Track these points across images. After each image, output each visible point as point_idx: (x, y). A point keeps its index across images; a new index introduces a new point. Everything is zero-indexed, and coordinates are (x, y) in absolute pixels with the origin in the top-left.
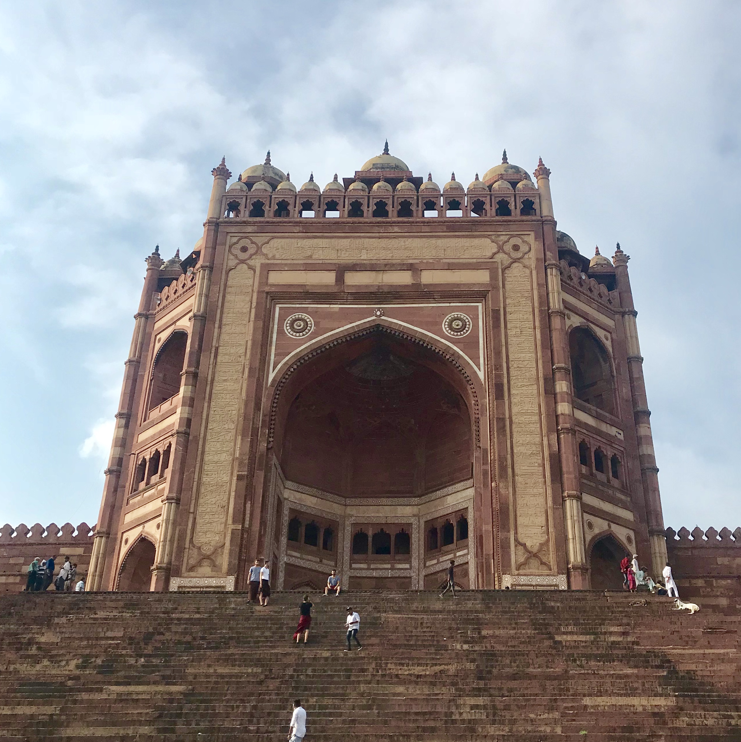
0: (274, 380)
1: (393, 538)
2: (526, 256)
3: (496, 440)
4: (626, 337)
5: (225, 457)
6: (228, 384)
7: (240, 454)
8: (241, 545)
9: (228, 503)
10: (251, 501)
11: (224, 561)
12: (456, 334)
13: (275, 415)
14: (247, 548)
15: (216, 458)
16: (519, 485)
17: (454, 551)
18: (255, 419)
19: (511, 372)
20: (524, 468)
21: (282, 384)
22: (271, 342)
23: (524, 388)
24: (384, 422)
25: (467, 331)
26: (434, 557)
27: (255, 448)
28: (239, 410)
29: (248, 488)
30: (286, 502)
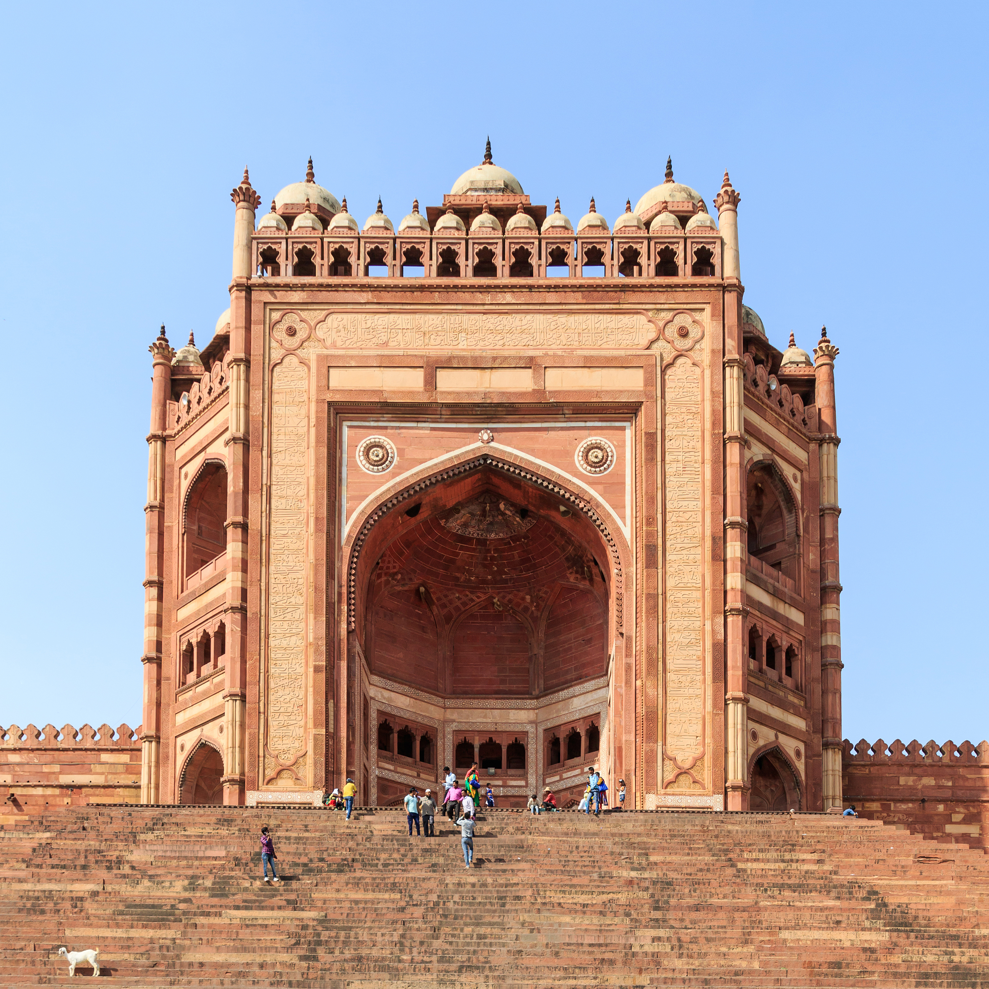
0: (349, 536)
1: (504, 750)
2: (698, 346)
3: (644, 624)
4: (821, 478)
5: (296, 642)
6: (289, 540)
7: (315, 639)
8: (327, 754)
9: (306, 702)
10: (334, 699)
11: (308, 772)
12: (593, 470)
13: (354, 586)
14: (334, 757)
15: (285, 643)
16: (671, 684)
17: (581, 765)
18: (329, 591)
19: (668, 529)
20: (678, 662)
21: (360, 542)
22: (340, 480)
23: (685, 552)
24: (490, 598)
25: (609, 466)
26: (556, 773)
27: (333, 630)
28: (307, 578)
29: (328, 683)
30: (372, 701)
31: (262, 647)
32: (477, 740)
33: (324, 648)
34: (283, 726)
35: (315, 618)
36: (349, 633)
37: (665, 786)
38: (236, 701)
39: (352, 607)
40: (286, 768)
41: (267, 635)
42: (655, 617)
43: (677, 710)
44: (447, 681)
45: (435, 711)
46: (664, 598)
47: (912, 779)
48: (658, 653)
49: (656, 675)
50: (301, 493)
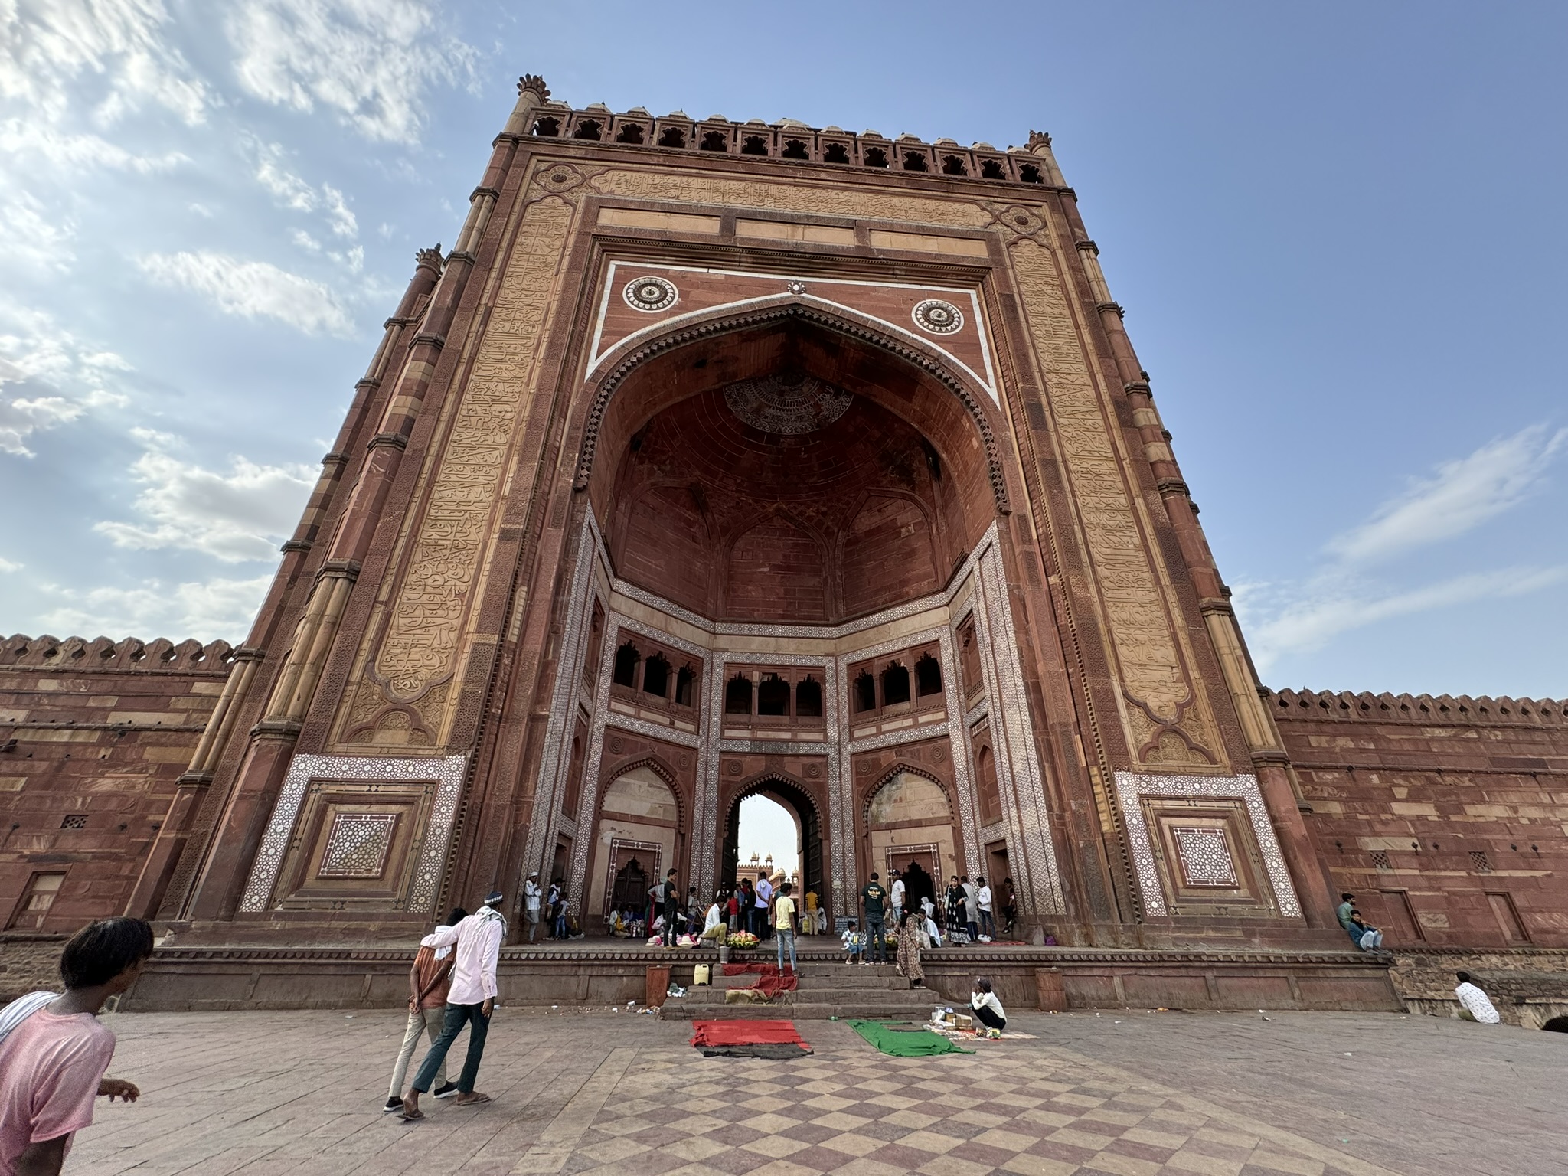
0: (597, 371)
1: (793, 691)
3: (1045, 498)
5: (480, 496)
6: (504, 367)
7: (512, 490)
8: (493, 680)
9: (474, 586)
10: (529, 586)
11: (445, 717)
12: (937, 328)
13: (595, 431)
14: (509, 688)
15: (459, 495)
16: (1106, 583)
17: (913, 714)
18: (553, 430)
19: (1050, 390)
20: (1108, 551)
21: (613, 381)
22: (597, 313)
23: (1079, 416)
24: (778, 510)
25: (957, 327)
26: (870, 724)
27: (548, 483)
28: (521, 412)
29: (524, 558)
30: (612, 614)
31: (415, 500)
32: (756, 678)
33: (525, 504)
34: (418, 627)
35: (520, 462)
36: (577, 490)
37: (1143, 758)
38: (337, 578)
39: (587, 457)
40: (401, 707)
41: (432, 482)
42: (1062, 489)
43: (1127, 624)
44: (719, 602)
45: (702, 637)
46: (1066, 467)
47: (1324, 739)
48: (1075, 538)
49: (1081, 569)
50: (535, 318)
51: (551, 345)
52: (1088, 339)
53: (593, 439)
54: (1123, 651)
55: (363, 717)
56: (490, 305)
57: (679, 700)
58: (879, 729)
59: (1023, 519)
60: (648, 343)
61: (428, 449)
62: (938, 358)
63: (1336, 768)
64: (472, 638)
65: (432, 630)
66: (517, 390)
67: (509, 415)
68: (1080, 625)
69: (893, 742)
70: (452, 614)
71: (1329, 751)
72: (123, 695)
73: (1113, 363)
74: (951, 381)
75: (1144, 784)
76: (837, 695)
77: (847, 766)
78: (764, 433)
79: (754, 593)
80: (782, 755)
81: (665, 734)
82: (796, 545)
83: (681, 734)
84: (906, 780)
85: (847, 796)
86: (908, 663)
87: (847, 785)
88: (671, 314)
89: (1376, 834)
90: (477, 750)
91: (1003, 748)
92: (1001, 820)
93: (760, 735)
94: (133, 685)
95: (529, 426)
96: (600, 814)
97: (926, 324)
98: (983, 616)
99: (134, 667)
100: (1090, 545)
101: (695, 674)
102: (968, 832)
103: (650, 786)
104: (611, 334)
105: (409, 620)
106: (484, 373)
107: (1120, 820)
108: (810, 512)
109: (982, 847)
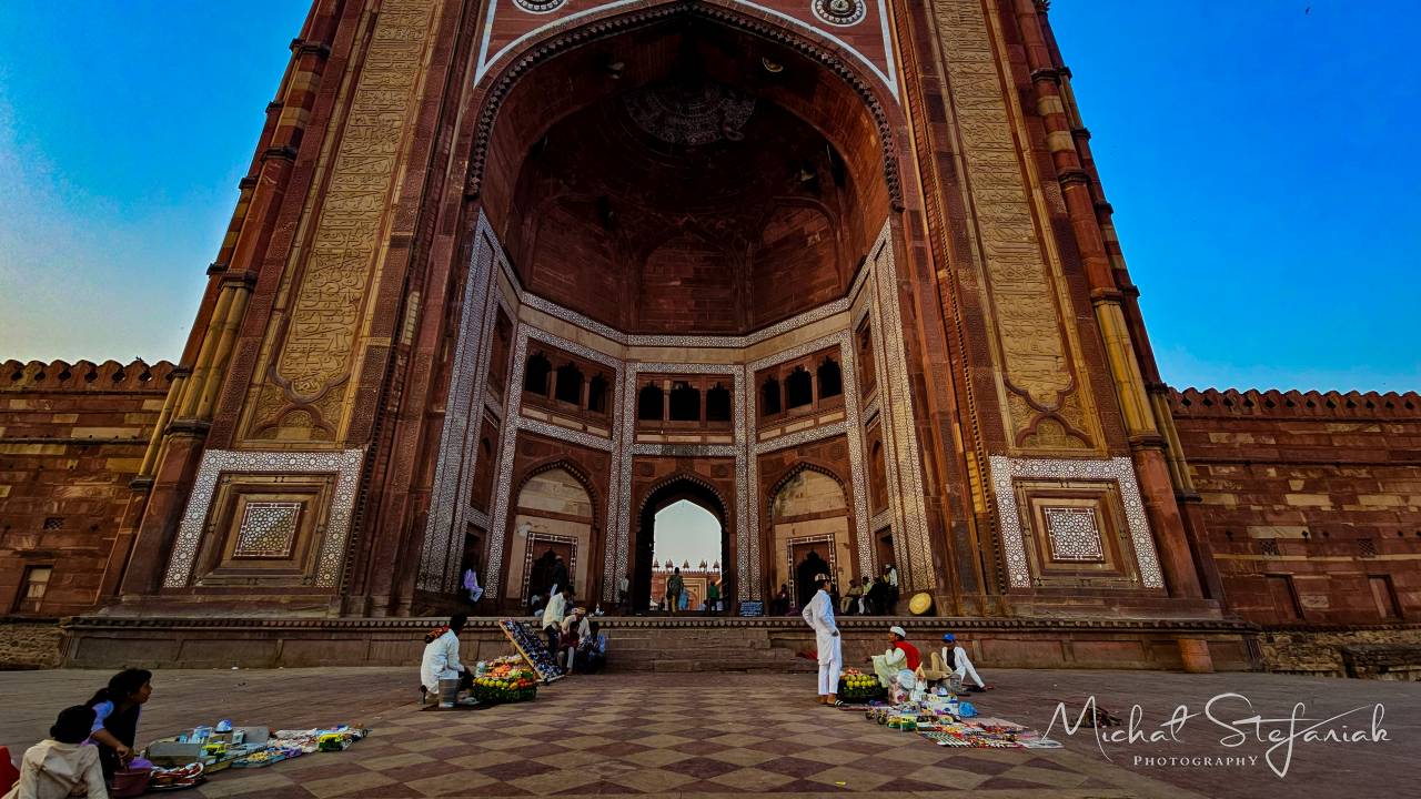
0: (486, 77)
1: (703, 398)
3: (938, 192)
5: (371, 204)
6: (390, 74)
7: (402, 198)
8: (387, 380)
9: (367, 292)
10: (421, 292)
11: (343, 414)
12: (838, 19)
13: (485, 138)
14: (405, 388)
15: (350, 205)
16: (995, 276)
17: (814, 415)
18: (441, 137)
19: (952, 80)
20: (1001, 244)
21: (503, 87)
22: (485, 16)
23: (980, 107)
24: (688, 223)
25: (859, 17)
26: (775, 426)
27: (438, 191)
28: (408, 120)
29: (415, 265)
30: (521, 325)
31: (307, 210)
32: (667, 386)
33: (414, 212)
34: (315, 332)
35: (408, 170)
36: (469, 198)
37: (1019, 442)
38: (236, 288)
39: (478, 165)
40: (301, 406)
41: (323, 193)
42: (956, 182)
43: (1013, 315)
44: (632, 315)
45: (615, 349)
46: (964, 160)
47: (1224, 435)
48: (967, 231)
49: (970, 261)
50: (422, 23)
51: (437, 50)
52: (996, 24)
53: (484, 146)
54: (1008, 342)
55: (268, 415)
56: (375, 11)
57: (593, 406)
58: (783, 430)
59: (916, 215)
60: (538, 46)
61: (318, 160)
62: (837, 51)
63: (1234, 463)
64: (366, 341)
65: (329, 335)
66: (405, 98)
67: (397, 124)
68: (966, 318)
69: (795, 443)
70: (347, 320)
71: (1228, 447)
72: (81, 411)
73: (1021, 49)
74: (849, 76)
75: (1018, 468)
76: (744, 401)
77: (753, 466)
78: (670, 143)
79: (665, 305)
80: (693, 457)
81: (578, 438)
82: (706, 259)
83: (594, 438)
84: (807, 477)
85: (754, 493)
86: (810, 368)
87: (754, 483)
88: (561, 14)
89: (1267, 523)
90: (374, 444)
91: (891, 441)
92: (888, 508)
93: (671, 439)
94: (88, 403)
95: (417, 134)
96: (514, 510)
97: (826, 15)
98: (877, 315)
99: (90, 387)
100: (983, 239)
101: (608, 384)
102: (861, 522)
103: (564, 485)
104: (500, 37)
105: (307, 326)
106: (371, 82)
107: (992, 502)
108: (719, 225)
109: (873, 535)
